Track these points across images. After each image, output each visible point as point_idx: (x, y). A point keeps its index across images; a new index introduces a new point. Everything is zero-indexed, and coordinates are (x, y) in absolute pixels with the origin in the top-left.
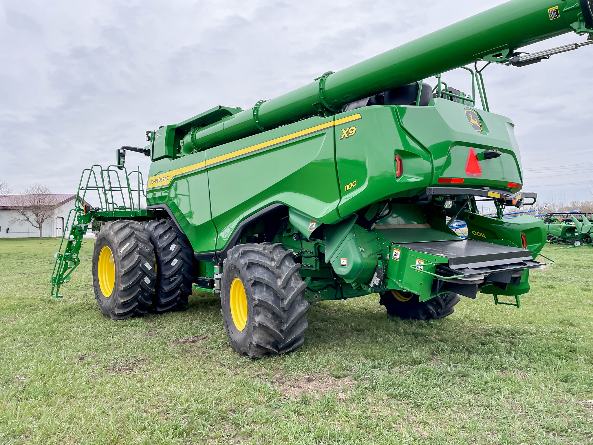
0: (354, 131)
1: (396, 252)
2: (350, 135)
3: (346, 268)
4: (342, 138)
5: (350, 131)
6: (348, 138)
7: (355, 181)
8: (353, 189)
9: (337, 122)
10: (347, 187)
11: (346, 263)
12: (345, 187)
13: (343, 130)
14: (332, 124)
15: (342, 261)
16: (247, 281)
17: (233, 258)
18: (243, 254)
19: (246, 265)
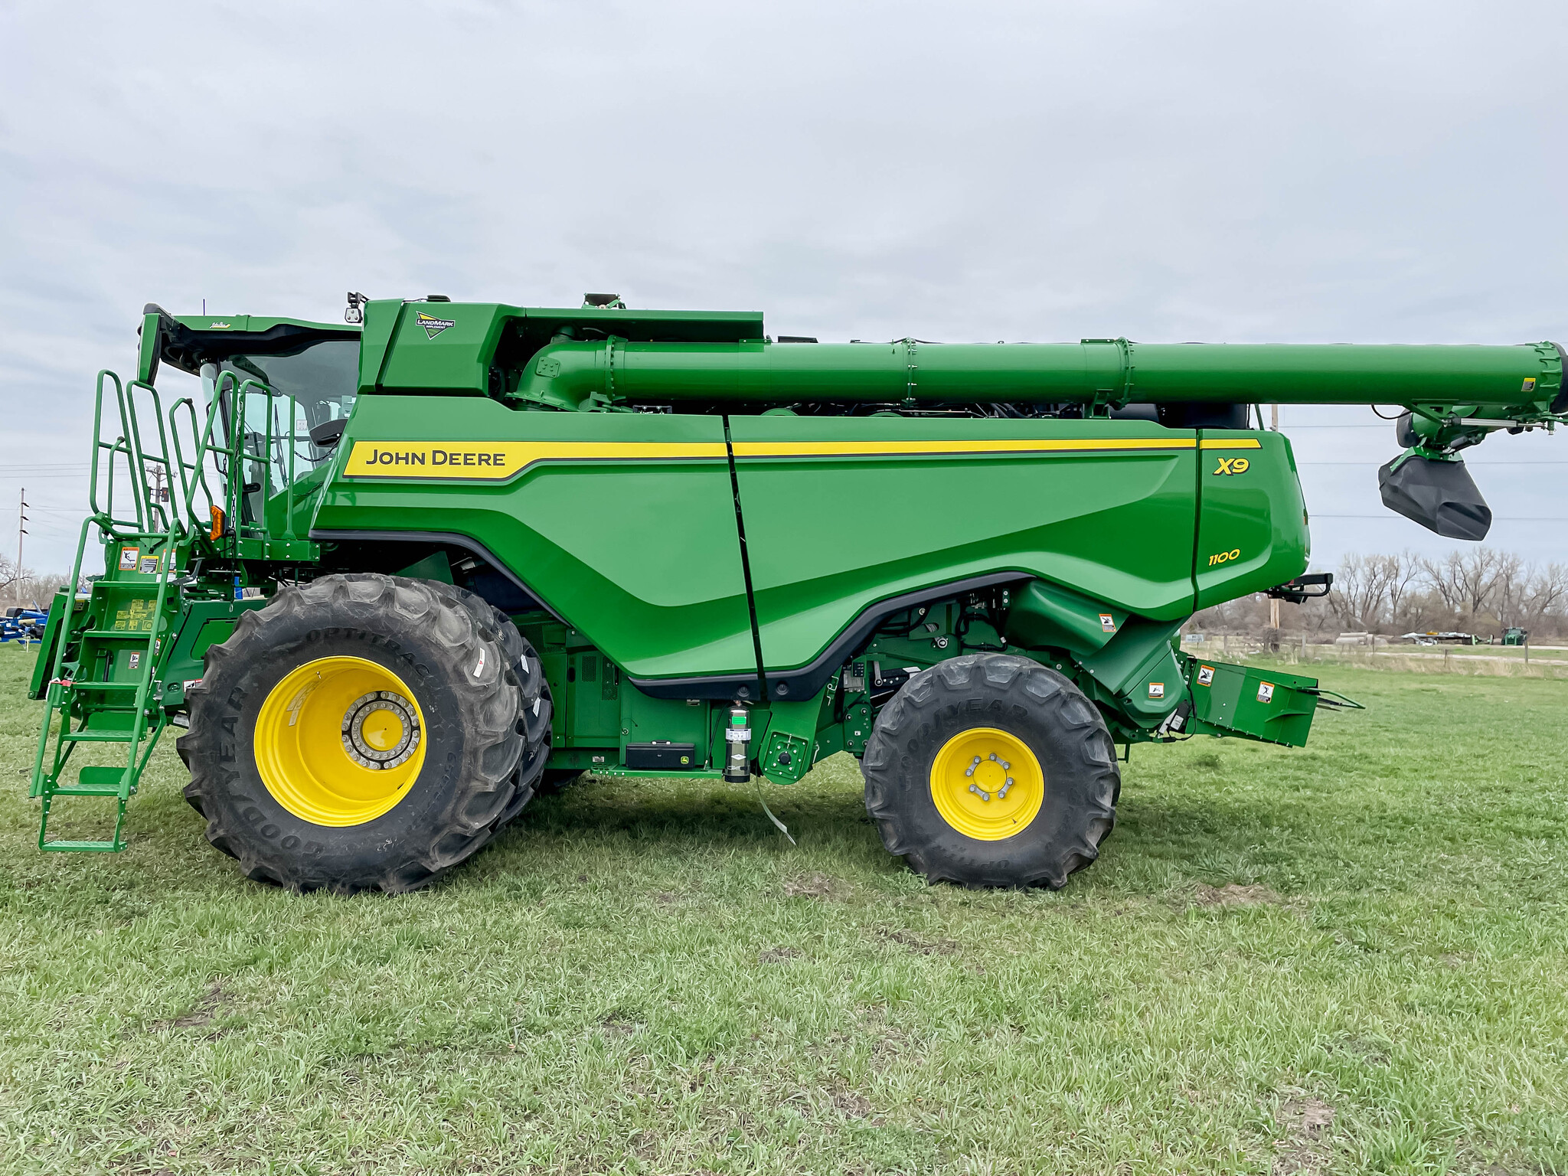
0: (1245, 466)
1: (1206, 671)
2: (1234, 470)
3: (1161, 700)
4: (1217, 472)
5: (1235, 464)
6: (1231, 475)
7: (1238, 551)
8: (1229, 564)
9: (1205, 444)
10: (1215, 559)
11: (1162, 692)
12: (1212, 558)
13: (1221, 460)
14: (1192, 443)
15: (1152, 688)
16: (1068, 731)
17: (985, 685)
18: (1029, 676)
19: (1059, 698)
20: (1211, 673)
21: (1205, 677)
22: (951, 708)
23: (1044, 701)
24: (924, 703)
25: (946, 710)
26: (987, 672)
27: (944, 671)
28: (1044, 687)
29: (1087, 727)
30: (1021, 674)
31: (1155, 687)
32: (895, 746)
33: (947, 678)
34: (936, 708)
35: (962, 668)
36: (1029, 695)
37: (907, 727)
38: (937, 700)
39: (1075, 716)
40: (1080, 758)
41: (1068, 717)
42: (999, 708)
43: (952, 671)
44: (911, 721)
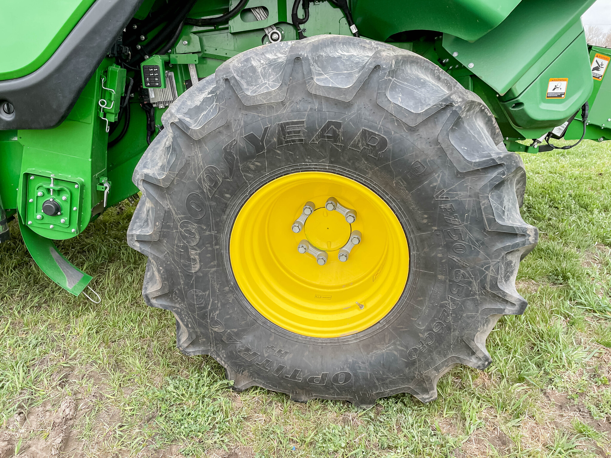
1: (600, 61)
3: (562, 101)
15: (551, 86)
16: (460, 175)
17: (310, 94)
18: (393, 73)
19: (448, 113)
20: (605, 63)
21: (597, 69)
22: (251, 139)
23: (420, 120)
24: (205, 133)
25: (242, 144)
26: (315, 68)
27: (237, 70)
28: (421, 93)
29: (497, 166)
30: (377, 67)
31: (556, 83)
32: (167, 204)
33: (243, 83)
34: (225, 140)
35: (271, 64)
36: (390, 109)
37: (181, 174)
38: (228, 126)
39: (475, 147)
40: (478, 221)
41: (461, 149)
42: (335, 137)
43: (253, 69)
44: (187, 164)
